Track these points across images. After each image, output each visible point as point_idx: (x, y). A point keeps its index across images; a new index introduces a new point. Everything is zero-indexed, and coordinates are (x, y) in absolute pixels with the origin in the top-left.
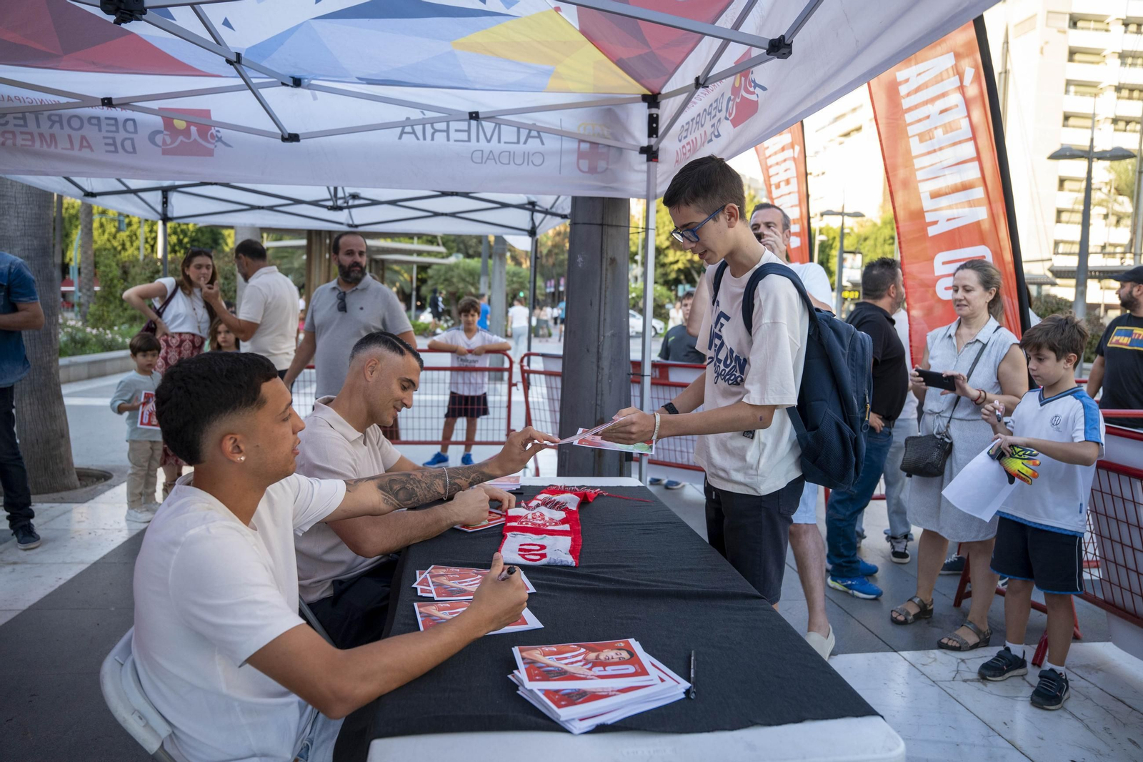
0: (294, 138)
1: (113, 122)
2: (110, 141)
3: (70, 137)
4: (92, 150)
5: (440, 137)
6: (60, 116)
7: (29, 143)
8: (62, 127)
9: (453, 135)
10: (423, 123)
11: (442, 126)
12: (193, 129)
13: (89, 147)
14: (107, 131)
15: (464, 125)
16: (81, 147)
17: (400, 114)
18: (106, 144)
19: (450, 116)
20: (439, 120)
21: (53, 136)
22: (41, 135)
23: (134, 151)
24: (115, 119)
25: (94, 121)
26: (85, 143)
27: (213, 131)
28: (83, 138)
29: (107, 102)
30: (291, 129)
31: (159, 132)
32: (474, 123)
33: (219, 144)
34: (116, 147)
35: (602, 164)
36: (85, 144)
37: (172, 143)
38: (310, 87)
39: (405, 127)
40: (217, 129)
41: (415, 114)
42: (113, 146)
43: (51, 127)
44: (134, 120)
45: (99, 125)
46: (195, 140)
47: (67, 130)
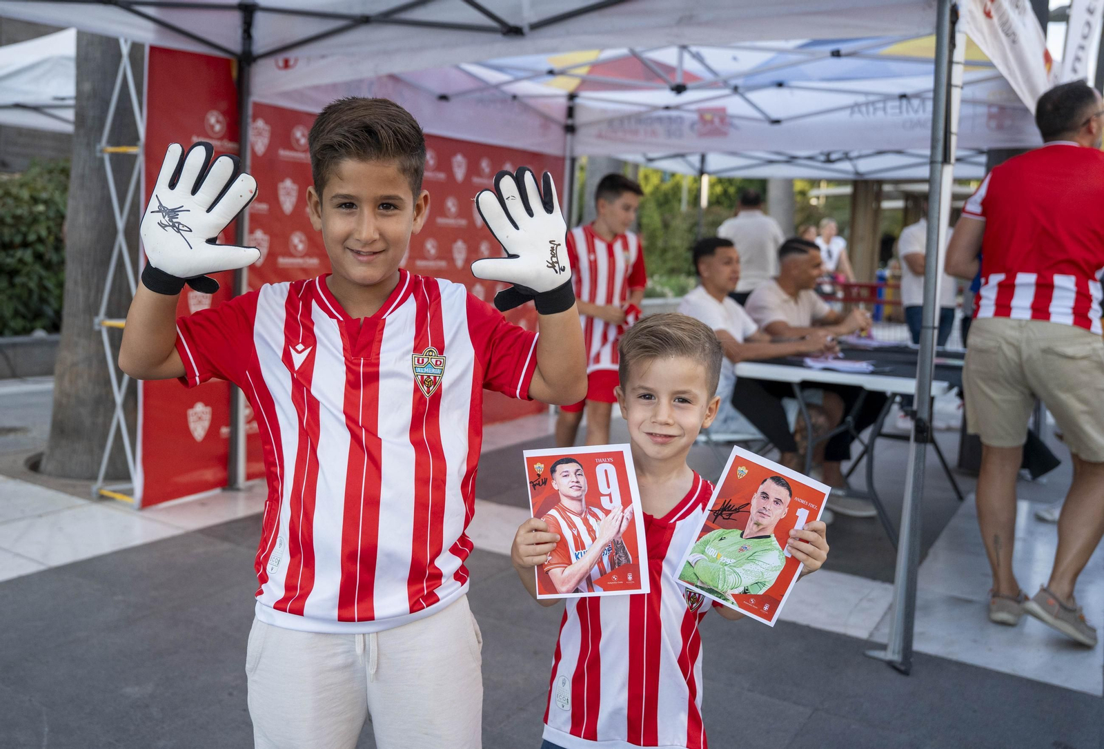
0: (777, 122)
3: (645, 129)
5: (880, 114)
8: (641, 125)
9: (889, 111)
10: (867, 104)
11: (880, 105)
12: (716, 120)
14: (666, 126)
15: (897, 103)
16: (651, 136)
17: (849, 100)
19: (887, 98)
20: (879, 101)
21: (637, 131)
23: (681, 136)
25: (659, 119)
26: (654, 133)
27: (728, 121)
28: (652, 130)
29: (667, 108)
30: (775, 115)
31: (695, 123)
32: (904, 102)
33: (731, 128)
35: (1008, 123)
37: (702, 129)
38: (790, 87)
39: (855, 107)
40: (731, 119)
41: (861, 99)
42: (669, 134)
44: (681, 117)
46: (717, 126)
47: (645, 126)
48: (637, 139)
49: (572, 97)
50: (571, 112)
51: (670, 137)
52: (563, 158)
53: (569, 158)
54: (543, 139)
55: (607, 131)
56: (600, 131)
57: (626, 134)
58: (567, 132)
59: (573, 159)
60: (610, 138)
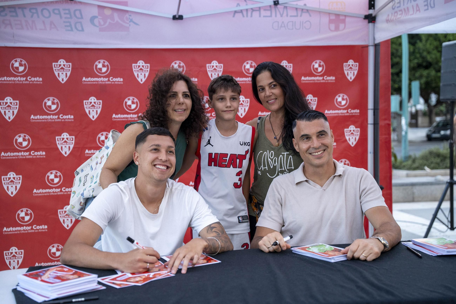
3: (413, 6)
4: (420, 12)
8: (411, 2)
13: (419, 10)
16: (417, 11)
18: (425, 6)
21: (408, 8)
22: (404, 9)
23: (434, 7)
28: (417, 5)
34: (428, 7)
36: (418, 9)
43: (407, 4)
48: (409, 17)
51: (428, 9)
52: (366, 47)
53: (372, 46)
54: (335, 33)
55: (392, 14)
56: (388, 15)
57: (402, 14)
58: (369, 22)
59: (376, 46)
60: (393, 20)
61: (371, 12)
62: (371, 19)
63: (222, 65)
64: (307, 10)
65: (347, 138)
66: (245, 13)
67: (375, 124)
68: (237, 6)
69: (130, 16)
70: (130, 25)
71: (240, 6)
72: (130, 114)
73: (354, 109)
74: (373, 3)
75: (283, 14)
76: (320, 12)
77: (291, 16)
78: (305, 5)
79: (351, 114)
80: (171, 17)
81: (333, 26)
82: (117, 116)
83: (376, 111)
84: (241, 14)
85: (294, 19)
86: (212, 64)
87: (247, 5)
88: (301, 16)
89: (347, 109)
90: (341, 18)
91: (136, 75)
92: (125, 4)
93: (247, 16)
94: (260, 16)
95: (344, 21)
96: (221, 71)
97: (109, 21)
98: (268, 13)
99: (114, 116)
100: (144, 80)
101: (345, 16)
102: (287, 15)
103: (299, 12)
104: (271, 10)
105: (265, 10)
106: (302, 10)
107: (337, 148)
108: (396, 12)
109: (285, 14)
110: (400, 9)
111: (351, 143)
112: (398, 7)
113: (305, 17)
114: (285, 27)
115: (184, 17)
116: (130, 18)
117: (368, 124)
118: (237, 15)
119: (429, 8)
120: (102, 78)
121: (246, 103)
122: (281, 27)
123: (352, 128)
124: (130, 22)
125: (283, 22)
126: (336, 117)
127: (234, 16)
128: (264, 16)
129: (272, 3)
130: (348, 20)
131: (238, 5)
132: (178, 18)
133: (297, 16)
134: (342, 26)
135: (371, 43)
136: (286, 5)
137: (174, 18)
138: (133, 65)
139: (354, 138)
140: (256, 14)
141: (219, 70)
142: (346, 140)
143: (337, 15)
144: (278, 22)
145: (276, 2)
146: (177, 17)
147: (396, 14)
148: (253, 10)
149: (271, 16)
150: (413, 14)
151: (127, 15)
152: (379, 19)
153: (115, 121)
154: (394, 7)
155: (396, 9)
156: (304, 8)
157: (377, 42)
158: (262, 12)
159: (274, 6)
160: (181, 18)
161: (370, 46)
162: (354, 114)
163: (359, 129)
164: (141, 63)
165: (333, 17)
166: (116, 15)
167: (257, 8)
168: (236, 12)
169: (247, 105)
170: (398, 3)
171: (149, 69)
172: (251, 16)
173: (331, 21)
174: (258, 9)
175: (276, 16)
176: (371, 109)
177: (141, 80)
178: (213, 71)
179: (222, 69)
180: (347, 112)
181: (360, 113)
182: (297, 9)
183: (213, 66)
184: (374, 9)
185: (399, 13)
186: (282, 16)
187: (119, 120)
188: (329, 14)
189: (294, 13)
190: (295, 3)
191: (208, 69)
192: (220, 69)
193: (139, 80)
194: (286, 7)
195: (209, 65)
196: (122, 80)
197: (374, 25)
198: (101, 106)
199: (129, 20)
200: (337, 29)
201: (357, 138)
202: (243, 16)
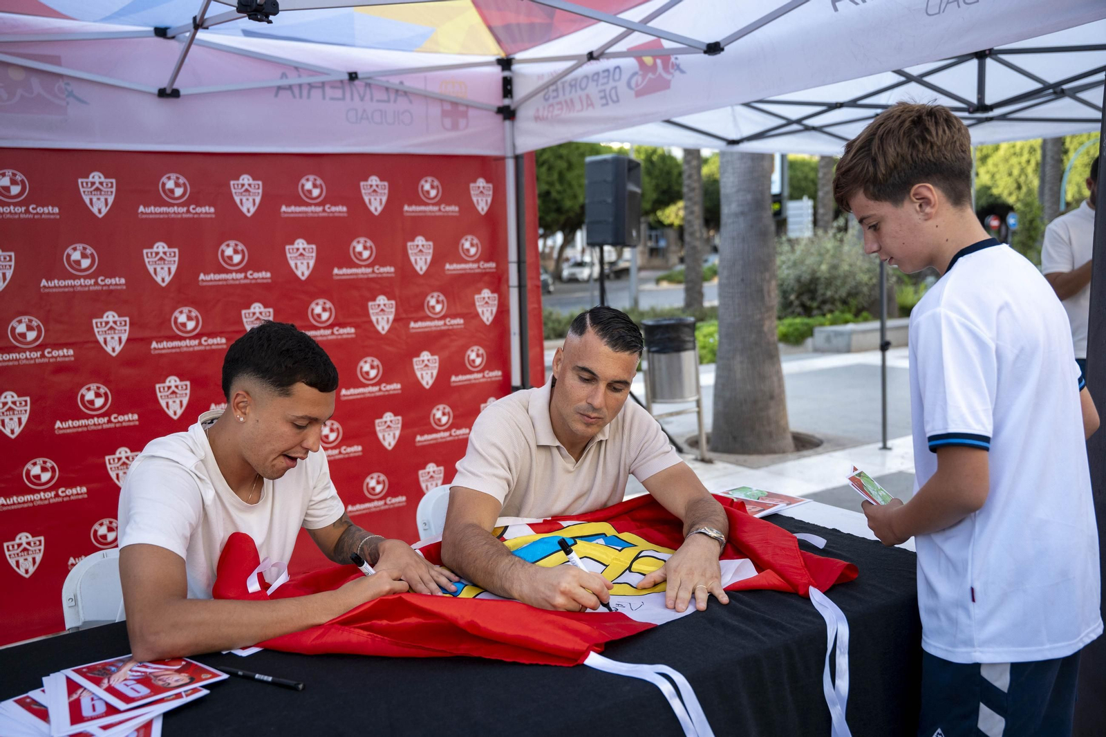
0: (714, 49)
1: (606, 74)
2: (602, 94)
3: (581, 98)
4: (593, 107)
6: (576, 80)
7: (559, 112)
8: (576, 91)
12: (659, 61)
14: (603, 84)
16: (588, 105)
18: (601, 98)
21: (571, 101)
23: (618, 100)
24: (607, 71)
25: (596, 77)
26: (591, 104)
27: (673, 59)
28: (588, 97)
29: (591, 56)
30: (712, 37)
31: (635, 74)
33: (677, 73)
37: (642, 82)
40: (675, 56)
42: (605, 99)
43: (570, 92)
44: (618, 67)
45: (597, 81)
46: (660, 75)
47: (580, 92)
48: (573, 115)
49: (506, 63)
50: (507, 87)
51: (607, 104)
52: (502, 159)
53: (511, 157)
54: (453, 134)
55: (544, 108)
56: (538, 110)
57: (562, 109)
58: (505, 118)
59: (517, 158)
60: (547, 118)
61: (507, 102)
62: (508, 114)
63: (260, 183)
64: (406, 93)
65: (480, 310)
66: (296, 91)
67: (521, 286)
68: (282, 78)
69: (68, 84)
70: (68, 103)
71: (287, 77)
72: (79, 277)
73: (487, 261)
74: (509, 87)
75: (364, 96)
76: (426, 97)
77: (378, 101)
78: (401, 83)
79: (484, 271)
80: (156, 91)
81: (448, 122)
82: (51, 284)
83: (522, 265)
84: (289, 92)
85: (382, 106)
86: (241, 181)
87: (300, 76)
88: (395, 101)
89: (477, 261)
90: (462, 108)
91: (88, 202)
92: (56, 61)
93: (301, 97)
94: (324, 98)
95: (465, 115)
96: (259, 193)
97: (19, 92)
98: (338, 93)
99: (44, 283)
100: (104, 211)
101: (467, 106)
102: (372, 99)
103: (392, 96)
104: (343, 88)
105: (333, 87)
106: (397, 91)
107: (465, 328)
108: (552, 105)
109: (368, 97)
110: (558, 100)
111: (485, 319)
112: (554, 98)
113: (402, 103)
114: (368, 118)
115: (182, 92)
116: (66, 89)
117: (509, 287)
118: (282, 93)
119: (610, 102)
120: (12, 208)
121: (309, 252)
122: (362, 118)
123: (486, 293)
124: (68, 96)
125: (364, 111)
126: (462, 275)
127: (276, 95)
128: (332, 99)
129: (346, 77)
130: (471, 112)
131: (284, 76)
132: (168, 94)
133: (388, 101)
134: (462, 122)
135: (509, 153)
136: (369, 81)
137: (162, 93)
138: (80, 181)
139: (490, 311)
140: (316, 93)
141: (255, 193)
142: (477, 315)
143: (455, 104)
144: (356, 110)
145: (354, 75)
146: (169, 91)
147: (551, 109)
148: (311, 86)
149: (343, 98)
150: (582, 110)
151: (61, 83)
152: (522, 114)
153: (48, 294)
154: (547, 97)
155: (551, 101)
156: (400, 87)
157: (520, 151)
158: (329, 92)
159: (347, 81)
160: (175, 94)
161: (508, 158)
162: (488, 270)
163: (496, 295)
164: (96, 177)
165: (448, 107)
166: (35, 81)
167: (317, 83)
168: (279, 88)
169: (312, 257)
170: (554, 91)
171: (114, 190)
172: (309, 97)
173: (445, 114)
174: (320, 85)
175: (352, 99)
176: (514, 262)
177: (100, 211)
178: (244, 194)
179: (260, 191)
180: (479, 267)
181: (496, 268)
182: (387, 89)
183: (243, 185)
184: (512, 97)
185: (557, 107)
186: (362, 99)
187: (54, 290)
188: (441, 100)
189: (384, 96)
190: (384, 79)
191: (233, 191)
192: (257, 191)
193: (95, 210)
194: (368, 85)
195: (236, 182)
196: (56, 210)
197: (513, 126)
198: (13, 263)
199: (66, 93)
200: (455, 127)
201: (495, 310)
202: (294, 96)
